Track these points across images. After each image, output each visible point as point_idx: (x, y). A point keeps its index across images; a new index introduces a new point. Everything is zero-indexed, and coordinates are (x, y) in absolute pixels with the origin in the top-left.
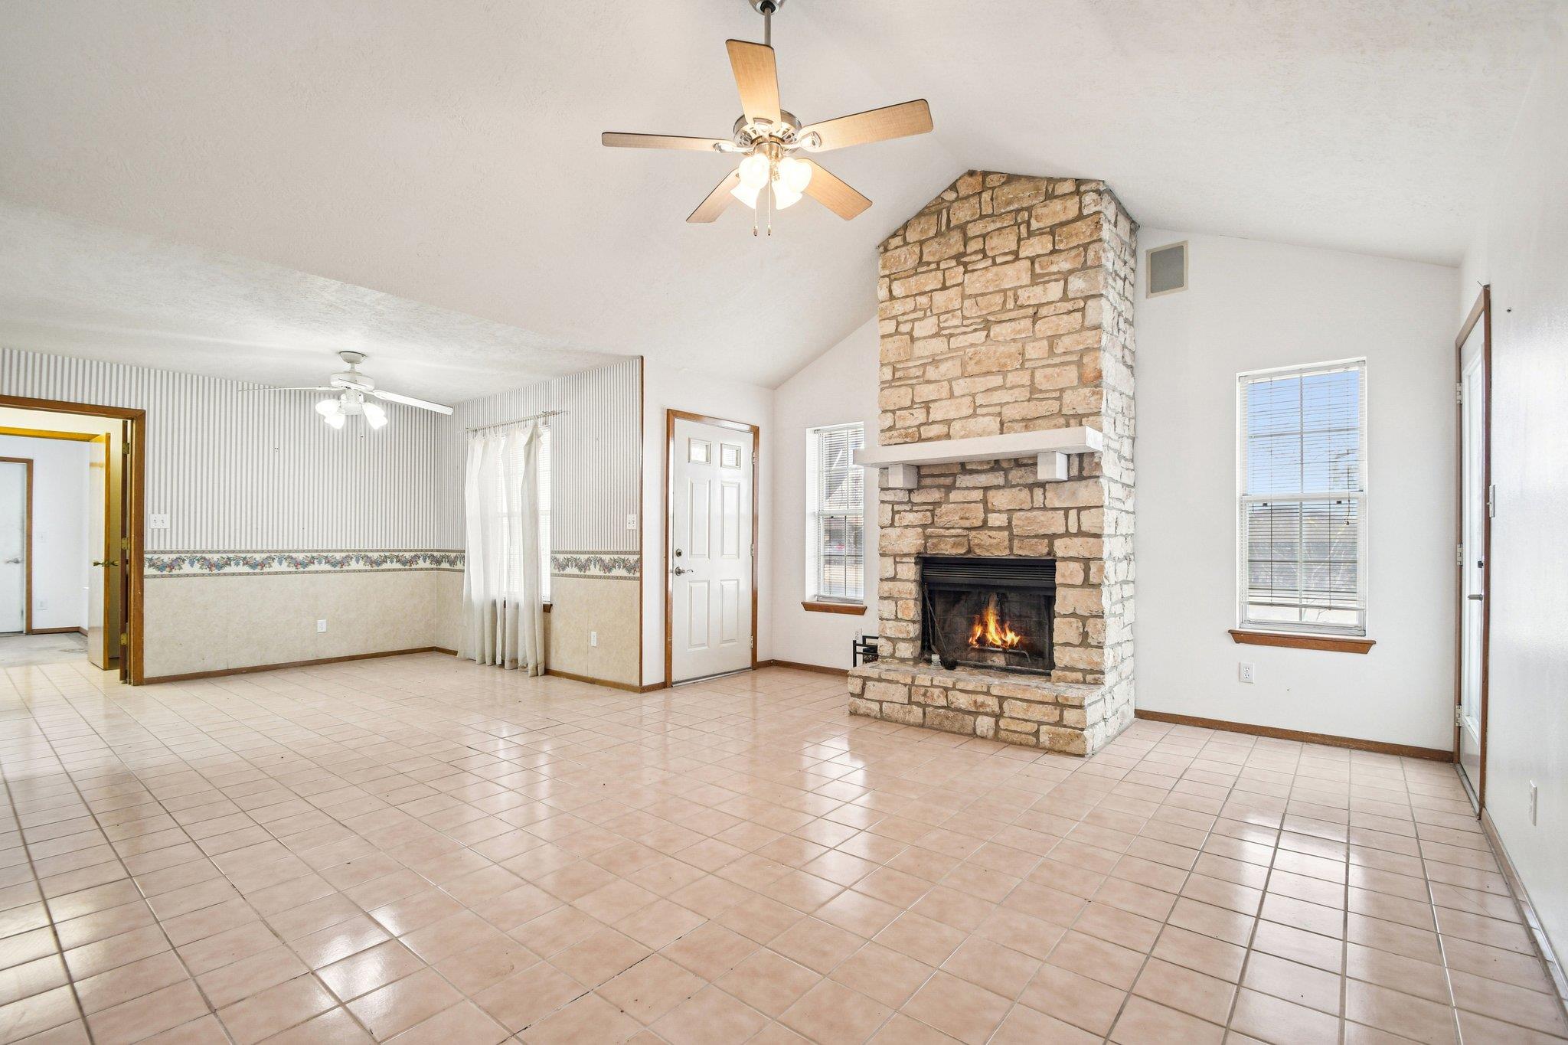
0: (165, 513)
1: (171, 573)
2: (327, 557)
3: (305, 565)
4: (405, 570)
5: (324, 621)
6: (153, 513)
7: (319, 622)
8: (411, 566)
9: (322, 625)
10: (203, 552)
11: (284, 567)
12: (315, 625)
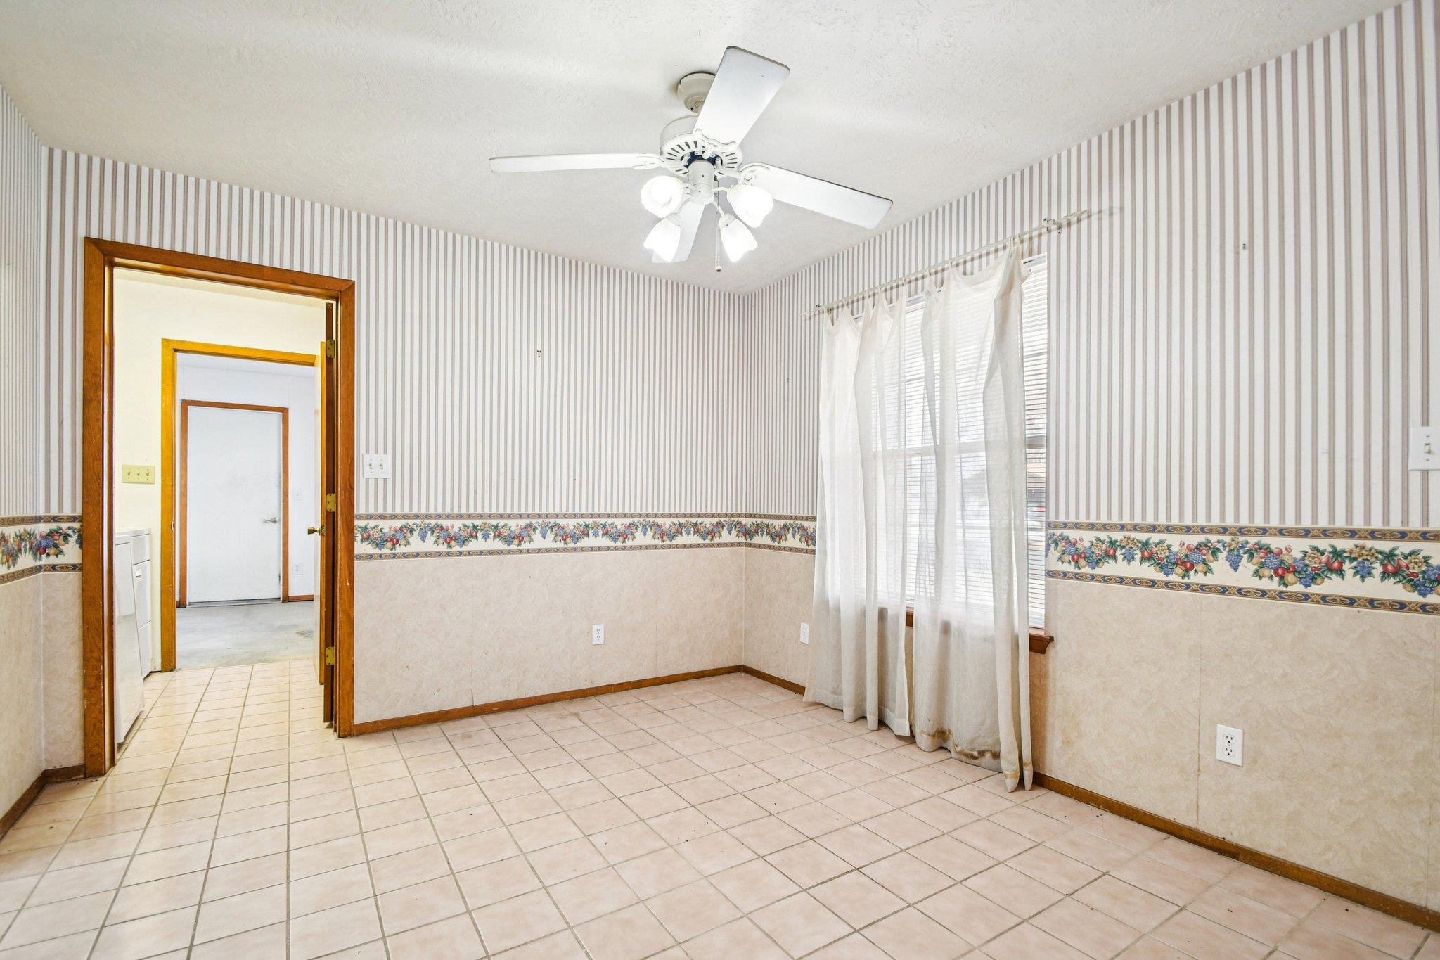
0: (385, 452)
1: (394, 551)
2: (604, 526)
3: (577, 539)
4: (705, 546)
5: (601, 627)
6: (367, 452)
7: (595, 627)
8: (712, 539)
9: (598, 634)
10: (439, 517)
11: (549, 542)
12: (590, 633)
